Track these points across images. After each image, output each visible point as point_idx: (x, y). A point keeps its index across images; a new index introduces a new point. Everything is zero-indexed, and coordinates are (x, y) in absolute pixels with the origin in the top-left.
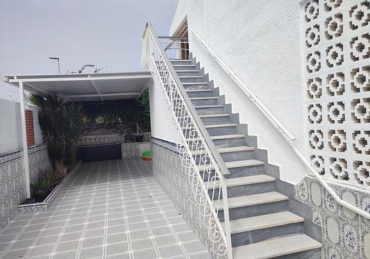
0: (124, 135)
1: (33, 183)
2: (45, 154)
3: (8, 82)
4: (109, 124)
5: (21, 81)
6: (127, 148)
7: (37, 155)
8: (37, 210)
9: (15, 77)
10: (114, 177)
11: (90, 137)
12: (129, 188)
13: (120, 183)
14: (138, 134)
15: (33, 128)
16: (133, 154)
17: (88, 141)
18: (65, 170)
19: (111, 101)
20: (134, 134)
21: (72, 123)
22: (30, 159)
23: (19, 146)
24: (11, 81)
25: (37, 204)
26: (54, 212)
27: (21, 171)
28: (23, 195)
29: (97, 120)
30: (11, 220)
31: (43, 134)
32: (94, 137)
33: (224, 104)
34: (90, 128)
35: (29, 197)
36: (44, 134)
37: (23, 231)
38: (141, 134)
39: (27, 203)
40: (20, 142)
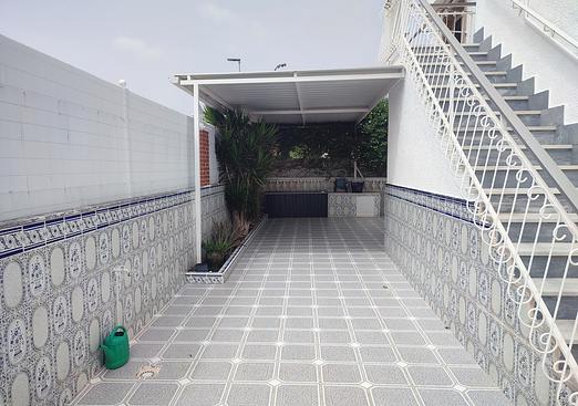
0: (333, 179)
1: (205, 241)
2: (221, 200)
3: (178, 85)
4: (311, 161)
5: (196, 83)
6: (336, 201)
7: (212, 200)
8: (210, 282)
9: (189, 78)
10: (319, 246)
11: (281, 179)
12: (345, 266)
13: (331, 256)
14: (356, 179)
15: (208, 157)
16: (346, 211)
17: (278, 185)
18: (247, 227)
19: (316, 124)
20: (349, 179)
21: (261, 155)
22: (203, 205)
23: (190, 184)
24: (182, 82)
25: (211, 273)
26: (235, 289)
27: (191, 220)
28: (192, 257)
29: (292, 154)
30: (175, 293)
31: (220, 169)
32: (288, 179)
33: (560, 125)
34: (283, 166)
35: (199, 262)
36: (222, 169)
37: (192, 313)
38: (359, 180)
39: (197, 271)
40: (191, 178)
